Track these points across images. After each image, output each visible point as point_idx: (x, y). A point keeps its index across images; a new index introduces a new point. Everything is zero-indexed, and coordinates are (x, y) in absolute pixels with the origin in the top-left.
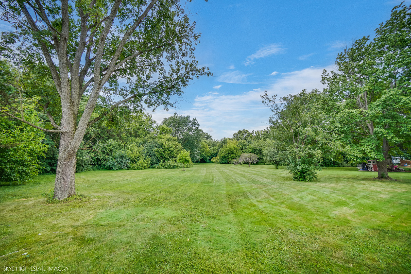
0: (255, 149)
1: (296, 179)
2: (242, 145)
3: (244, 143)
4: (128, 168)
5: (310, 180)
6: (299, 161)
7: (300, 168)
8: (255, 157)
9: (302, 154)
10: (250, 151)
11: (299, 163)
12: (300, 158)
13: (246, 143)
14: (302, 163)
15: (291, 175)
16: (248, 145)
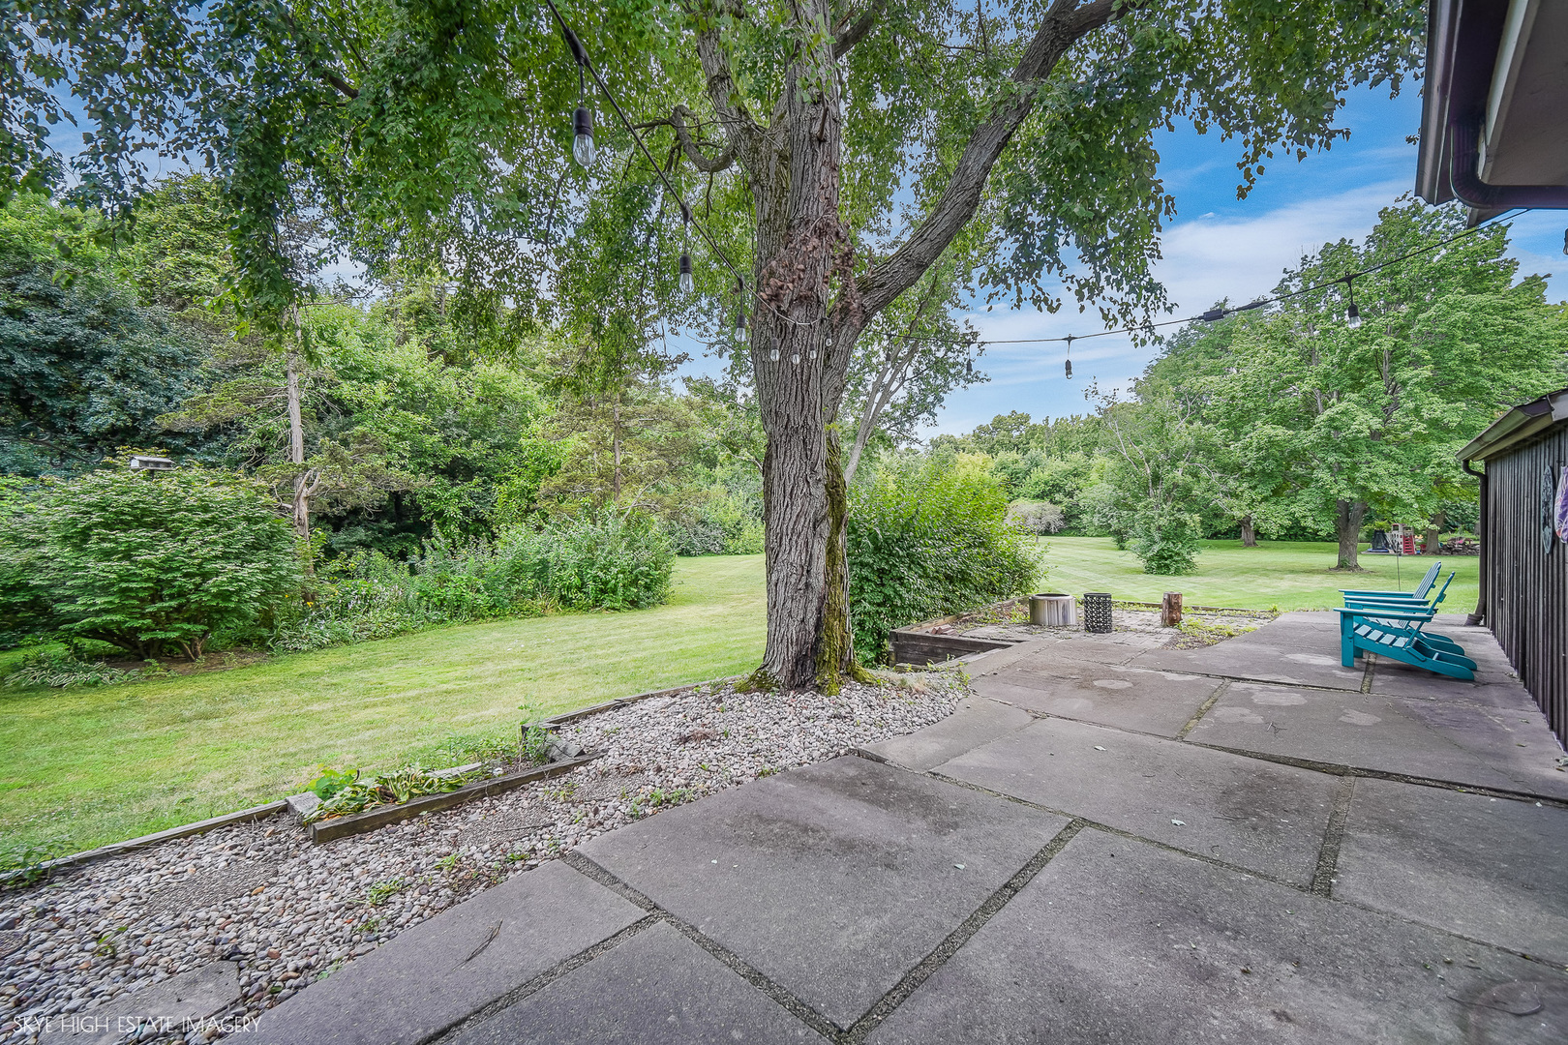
0: (1053, 486)
1: (1149, 571)
2: (1010, 471)
3: (1016, 466)
4: (724, 550)
5: (1177, 572)
6: (1157, 536)
7: (1156, 548)
8: (1052, 513)
9: (1163, 521)
10: (1037, 491)
11: (1157, 539)
12: (1159, 528)
13: (1021, 465)
14: (1163, 539)
15: (1141, 564)
16: (1028, 473)
